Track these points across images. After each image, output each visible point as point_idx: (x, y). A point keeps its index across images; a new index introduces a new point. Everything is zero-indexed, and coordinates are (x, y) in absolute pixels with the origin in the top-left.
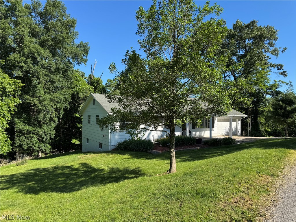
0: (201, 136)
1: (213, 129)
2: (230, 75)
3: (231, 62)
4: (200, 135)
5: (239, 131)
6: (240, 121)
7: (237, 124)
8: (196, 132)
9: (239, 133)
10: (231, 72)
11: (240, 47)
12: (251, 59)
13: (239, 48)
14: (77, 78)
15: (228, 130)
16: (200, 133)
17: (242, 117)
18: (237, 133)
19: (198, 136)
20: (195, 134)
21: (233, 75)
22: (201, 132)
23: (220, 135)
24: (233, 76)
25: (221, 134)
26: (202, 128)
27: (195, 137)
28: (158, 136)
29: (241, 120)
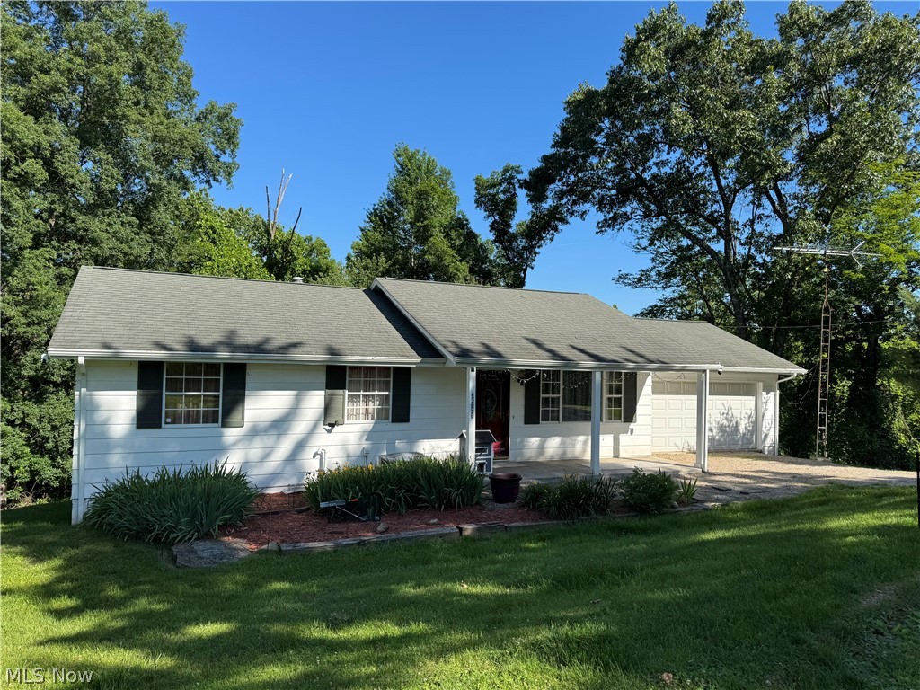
0: (569, 455)
1: (632, 425)
2: (768, 217)
3: (766, 159)
4: (564, 453)
5: (766, 436)
6: (772, 394)
7: (759, 403)
8: (546, 436)
9: (769, 442)
10: (772, 202)
11: (811, 106)
12: (846, 143)
13: (807, 112)
14: (214, 232)
15: (715, 431)
16: (563, 443)
17: (781, 376)
18: (759, 442)
19: (552, 456)
20: (541, 449)
21: (780, 216)
22: (568, 440)
23: (675, 449)
24: (779, 220)
25: (679, 443)
26: (574, 420)
27: (541, 459)
28: (348, 457)
29: (777, 386)
